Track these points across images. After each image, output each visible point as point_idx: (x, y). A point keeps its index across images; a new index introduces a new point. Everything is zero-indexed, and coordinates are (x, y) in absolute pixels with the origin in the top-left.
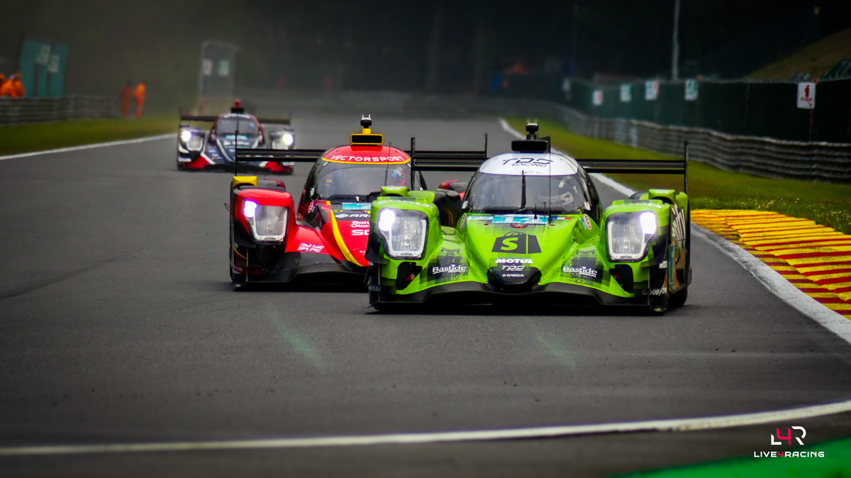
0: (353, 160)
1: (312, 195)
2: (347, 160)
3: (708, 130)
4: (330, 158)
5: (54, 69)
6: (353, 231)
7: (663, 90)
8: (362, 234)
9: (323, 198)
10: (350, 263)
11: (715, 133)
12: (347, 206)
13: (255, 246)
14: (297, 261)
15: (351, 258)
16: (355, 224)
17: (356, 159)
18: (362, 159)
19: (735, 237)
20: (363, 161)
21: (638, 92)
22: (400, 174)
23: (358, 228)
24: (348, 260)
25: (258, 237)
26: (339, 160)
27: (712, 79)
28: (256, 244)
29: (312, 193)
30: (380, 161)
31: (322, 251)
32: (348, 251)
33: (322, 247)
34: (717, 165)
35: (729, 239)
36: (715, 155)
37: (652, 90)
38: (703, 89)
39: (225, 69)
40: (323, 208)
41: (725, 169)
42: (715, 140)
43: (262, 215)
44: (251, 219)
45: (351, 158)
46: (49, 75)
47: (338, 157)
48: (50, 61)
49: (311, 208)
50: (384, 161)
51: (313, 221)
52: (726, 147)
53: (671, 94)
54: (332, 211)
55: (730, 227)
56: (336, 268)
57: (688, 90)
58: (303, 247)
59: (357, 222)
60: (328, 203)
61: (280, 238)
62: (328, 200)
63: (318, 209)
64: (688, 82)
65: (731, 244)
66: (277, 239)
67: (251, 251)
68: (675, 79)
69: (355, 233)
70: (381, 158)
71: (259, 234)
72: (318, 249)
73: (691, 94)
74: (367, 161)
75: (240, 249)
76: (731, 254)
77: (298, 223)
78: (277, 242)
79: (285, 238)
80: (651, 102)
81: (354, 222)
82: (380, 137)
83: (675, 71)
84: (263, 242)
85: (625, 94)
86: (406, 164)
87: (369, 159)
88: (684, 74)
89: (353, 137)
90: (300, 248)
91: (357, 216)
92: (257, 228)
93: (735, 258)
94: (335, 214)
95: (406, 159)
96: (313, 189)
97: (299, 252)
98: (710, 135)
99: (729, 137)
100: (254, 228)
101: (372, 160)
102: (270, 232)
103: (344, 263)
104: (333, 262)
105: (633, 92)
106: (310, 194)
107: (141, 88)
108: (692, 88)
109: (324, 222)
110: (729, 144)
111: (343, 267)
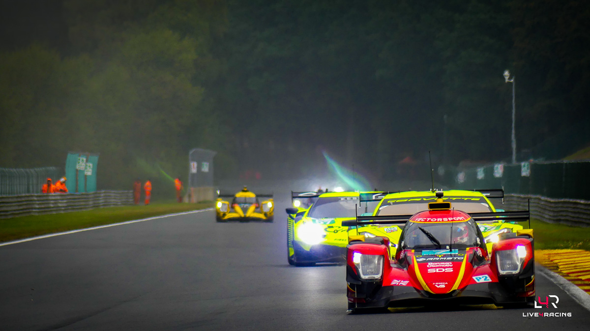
0: (430, 221)
1: (402, 246)
2: (426, 221)
3: (538, 196)
4: (414, 220)
5: (89, 172)
6: (429, 270)
7: (506, 170)
8: (435, 271)
9: (409, 248)
10: (427, 292)
11: (543, 198)
12: (425, 252)
13: (361, 283)
14: (390, 292)
15: (427, 288)
16: (430, 264)
17: (432, 220)
18: (436, 220)
19: (555, 268)
20: (437, 221)
21: (490, 172)
22: (463, 229)
23: (432, 268)
24: (425, 290)
25: (363, 277)
26: (421, 221)
27: (541, 161)
28: (362, 282)
29: (402, 245)
30: (449, 220)
31: (408, 284)
32: (425, 284)
33: (407, 282)
34: (544, 220)
35: (551, 270)
36: (543, 213)
37: (499, 170)
38: (534, 168)
39: (206, 168)
40: (408, 255)
41: (551, 222)
42: (543, 203)
43: (365, 262)
44: (358, 264)
45: (429, 219)
46: (86, 177)
47: (420, 219)
48: (86, 168)
49: (402, 255)
50: (451, 221)
51: (403, 264)
52: (551, 207)
53: (512, 173)
54: (414, 257)
55: (552, 261)
56: (418, 296)
57: (523, 169)
58: (395, 282)
59: (432, 263)
60: (413, 251)
61: (378, 276)
62: (413, 249)
63: (405, 256)
64: (523, 164)
65: (552, 273)
66: (376, 278)
67: (358, 286)
68: (514, 163)
69: (430, 271)
70: (449, 219)
71: (364, 274)
72: (404, 283)
73: (525, 172)
74: (439, 221)
75: (352, 286)
76: (552, 279)
77: (392, 265)
78: (376, 279)
79: (381, 277)
80: (499, 179)
81: (429, 264)
82: (449, 204)
83: (514, 157)
84: (366, 280)
85: (481, 175)
86: (467, 222)
87: (441, 219)
88: (520, 159)
89: (430, 205)
90: (393, 283)
91: (432, 259)
92: (362, 270)
93: (555, 282)
94: (417, 258)
95: (466, 219)
96: (403, 242)
97: (392, 286)
98: (540, 199)
99: (552, 200)
100: (360, 270)
101: (443, 220)
102: (372, 273)
103: (423, 292)
104: (415, 291)
105: (486, 172)
106: (401, 245)
107: (148, 184)
108: (526, 168)
109: (409, 264)
110: (553, 205)
111: (422, 295)
